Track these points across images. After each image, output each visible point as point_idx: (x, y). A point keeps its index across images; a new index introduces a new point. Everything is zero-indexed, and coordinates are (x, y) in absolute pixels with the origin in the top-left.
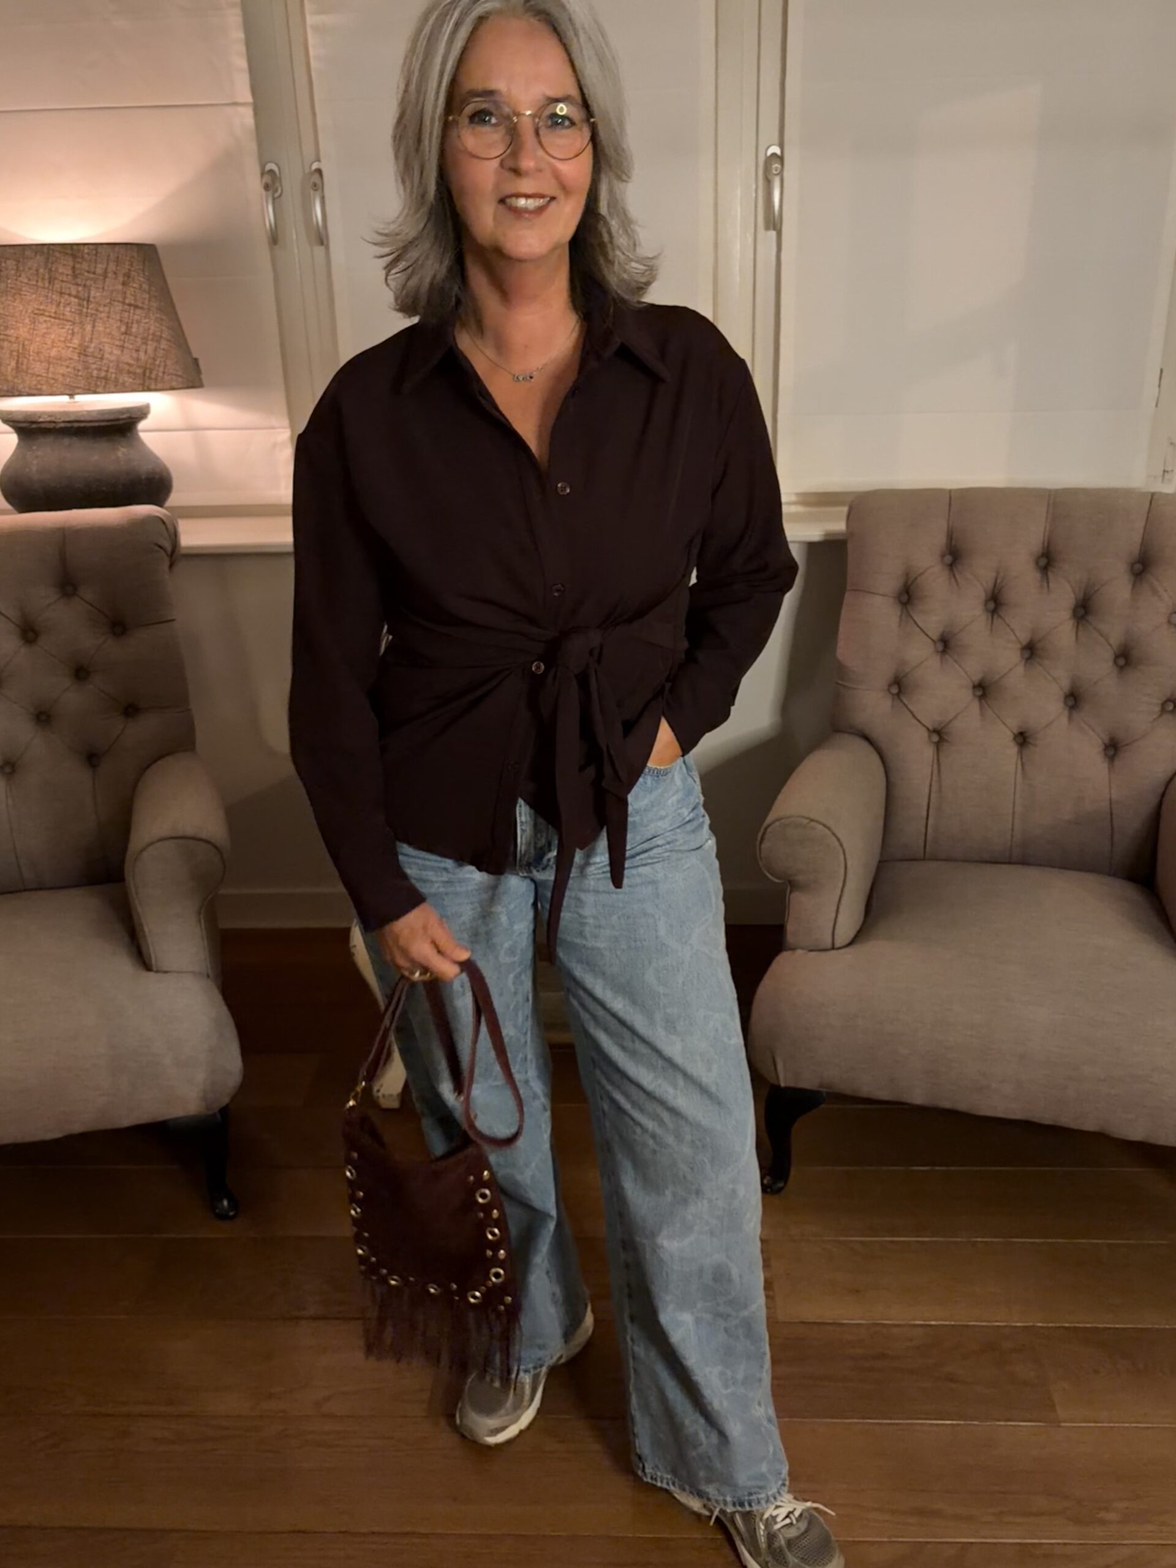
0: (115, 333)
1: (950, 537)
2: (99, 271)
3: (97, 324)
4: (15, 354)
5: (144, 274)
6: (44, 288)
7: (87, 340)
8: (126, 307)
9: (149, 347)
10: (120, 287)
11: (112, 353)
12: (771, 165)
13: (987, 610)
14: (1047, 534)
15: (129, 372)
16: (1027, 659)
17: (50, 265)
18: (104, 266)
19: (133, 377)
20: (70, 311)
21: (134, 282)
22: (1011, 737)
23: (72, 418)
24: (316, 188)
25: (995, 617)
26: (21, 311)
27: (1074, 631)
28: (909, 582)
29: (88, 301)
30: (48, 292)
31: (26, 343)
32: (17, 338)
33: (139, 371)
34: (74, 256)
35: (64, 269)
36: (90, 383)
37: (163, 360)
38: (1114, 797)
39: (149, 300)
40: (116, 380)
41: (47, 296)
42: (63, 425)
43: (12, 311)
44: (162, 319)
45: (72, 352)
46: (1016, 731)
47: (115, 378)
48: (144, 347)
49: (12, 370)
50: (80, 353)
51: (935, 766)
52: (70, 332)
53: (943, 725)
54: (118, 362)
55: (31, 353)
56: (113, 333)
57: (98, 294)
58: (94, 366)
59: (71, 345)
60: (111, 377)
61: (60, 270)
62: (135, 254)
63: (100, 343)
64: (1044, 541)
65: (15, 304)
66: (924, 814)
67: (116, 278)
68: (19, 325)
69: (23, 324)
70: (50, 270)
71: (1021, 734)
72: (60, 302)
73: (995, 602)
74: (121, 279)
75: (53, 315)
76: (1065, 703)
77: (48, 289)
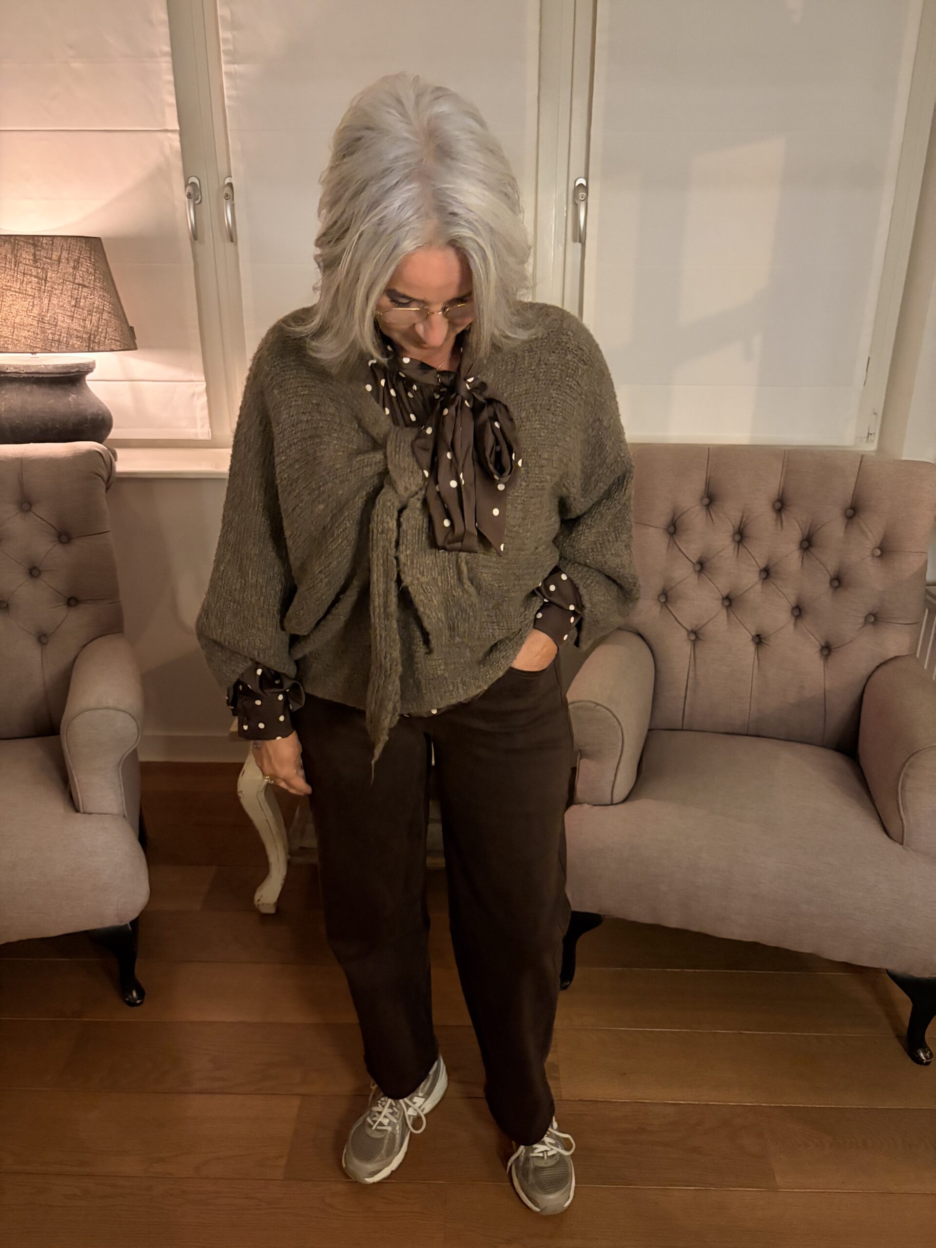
0: (68, 307)
1: (708, 484)
2: (55, 257)
3: (52, 298)
5: (90, 261)
6: (11, 269)
7: (44, 311)
8: (77, 286)
9: (93, 317)
10: (71, 270)
11: (64, 322)
12: (578, 193)
13: (734, 540)
14: (782, 484)
15: (77, 337)
16: (765, 579)
17: (15, 251)
18: (59, 254)
19: (81, 340)
20: (31, 288)
21: (82, 267)
22: (751, 638)
23: (33, 370)
24: (228, 198)
25: (740, 546)
27: (801, 560)
28: (675, 519)
29: (46, 280)
30: (14, 273)
33: (85, 336)
34: (35, 245)
35: (26, 255)
36: (46, 345)
37: (104, 328)
38: (827, 686)
39: (94, 281)
40: (67, 343)
41: (13, 276)
42: (25, 375)
44: (103, 296)
45: (32, 319)
46: (754, 634)
47: (66, 341)
48: (90, 317)
50: (38, 321)
51: (692, 659)
52: (31, 304)
53: (698, 628)
54: (68, 328)
56: (65, 306)
57: (53, 275)
58: (50, 331)
59: (32, 314)
60: (63, 340)
61: (24, 256)
62: (84, 245)
63: (54, 314)
64: (779, 489)
66: (683, 695)
67: (68, 263)
70: (16, 256)
71: (758, 636)
72: (23, 280)
73: (741, 535)
74: (72, 264)
75: (18, 291)
76: (792, 613)
77: (14, 270)
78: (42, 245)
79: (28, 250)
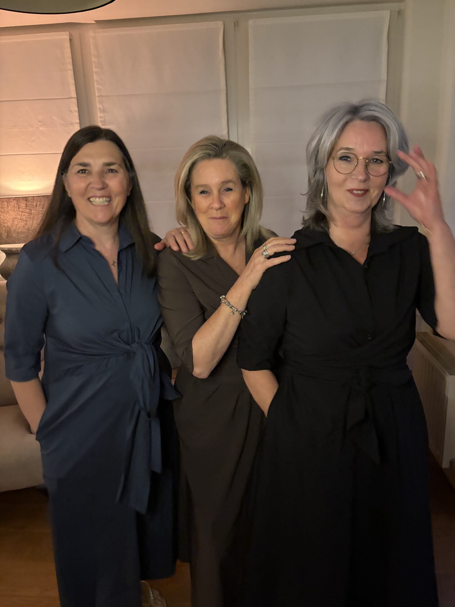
2: (34, 204)
3: (34, 221)
4: (7, 231)
6: (16, 211)
10: (41, 209)
17: (18, 203)
18: (36, 203)
20: (25, 218)
26: (9, 218)
29: (31, 214)
30: (18, 212)
31: (11, 228)
32: (8, 226)
34: (26, 200)
35: (23, 204)
41: (18, 213)
43: (6, 218)
45: (26, 230)
49: (6, 236)
52: (25, 224)
55: (12, 231)
57: (34, 212)
59: (25, 228)
61: (22, 205)
62: (46, 199)
65: (7, 216)
68: (9, 222)
69: (10, 222)
70: (19, 205)
72: (22, 215)
74: (41, 207)
75: (20, 219)
77: (18, 211)
78: (29, 200)
79: (23, 202)
